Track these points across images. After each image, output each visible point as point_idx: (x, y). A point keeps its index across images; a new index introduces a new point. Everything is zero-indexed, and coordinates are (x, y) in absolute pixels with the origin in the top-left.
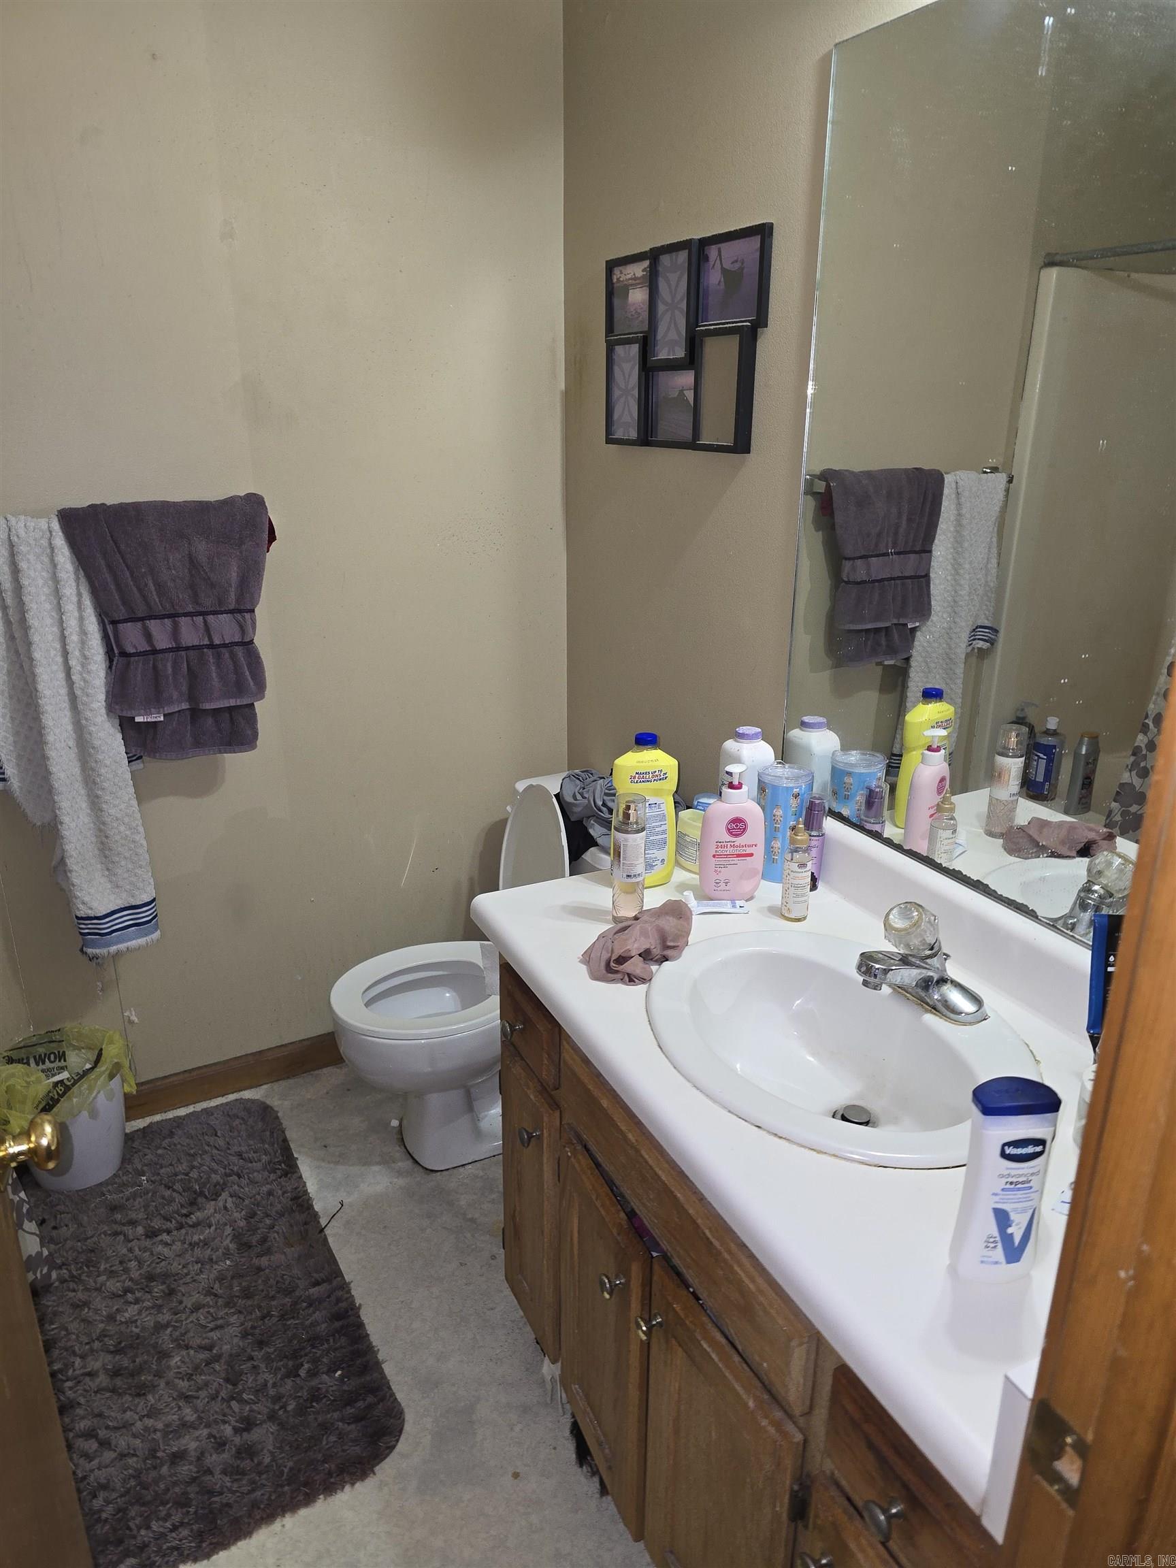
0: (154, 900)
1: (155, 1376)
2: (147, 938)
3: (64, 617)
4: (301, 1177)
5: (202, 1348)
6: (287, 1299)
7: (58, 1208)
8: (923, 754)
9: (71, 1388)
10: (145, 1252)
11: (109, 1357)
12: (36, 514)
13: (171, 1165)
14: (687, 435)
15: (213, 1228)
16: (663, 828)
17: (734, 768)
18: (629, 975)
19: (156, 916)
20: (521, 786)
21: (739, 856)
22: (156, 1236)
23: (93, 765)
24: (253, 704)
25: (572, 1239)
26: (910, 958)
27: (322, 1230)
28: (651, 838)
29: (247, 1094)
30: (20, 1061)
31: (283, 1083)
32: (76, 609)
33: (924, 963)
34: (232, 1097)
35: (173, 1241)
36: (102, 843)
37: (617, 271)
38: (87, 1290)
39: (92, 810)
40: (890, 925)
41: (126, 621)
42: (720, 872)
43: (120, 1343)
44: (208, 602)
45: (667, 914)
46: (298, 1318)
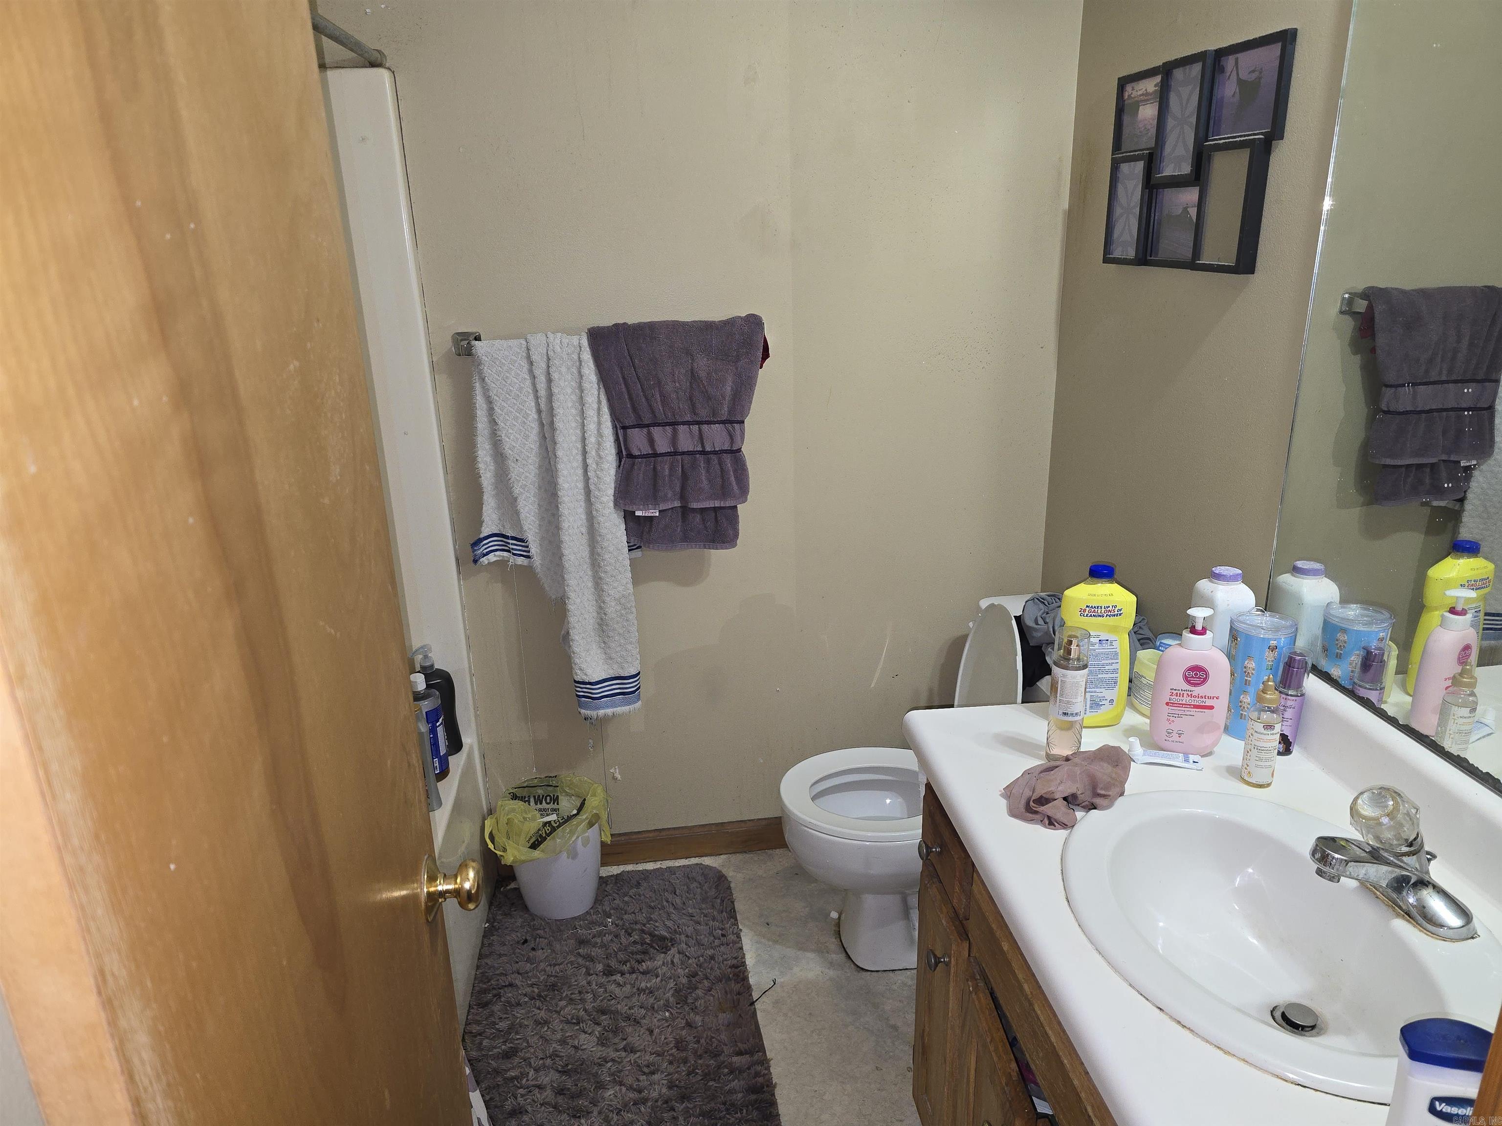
0: (639, 674)
1: (591, 1103)
2: (630, 706)
3: (585, 422)
4: (741, 948)
5: (630, 1088)
6: (712, 1062)
7: (539, 932)
8: (1442, 616)
9: (522, 1096)
10: (600, 987)
11: (557, 1075)
12: (569, 332)
13: (634, 913)
14: (1188, 254)
15: (659, 979)
16: (1114, 666)
17: (1198, 613)
18: (1049, 818)
19: (639, 688)
20: (984, 603)
21: (1196, 707)
22: (612, 975)
23: (599, 550)
24: (736, 507)
25: (968, 1076)
26: (1382, 852)
27: (753, 1003)
28: (1100, 676)
29: (707, 861)
30: (522, 799)
31: (740, 857)
32: (596, 414)
33: (1398, 860)
34: (694, 861)
35: (625, 983)
36: (602, 619)
37: (1129, 88)
38: (549, 1010)
39: (595, 589)
40: (1357, 811)
41: (634, 427)
42: (1173, 721)
43: (567, 1065)
44: (704, 413)
45: (1102, 759)
46: (719, 1083)
